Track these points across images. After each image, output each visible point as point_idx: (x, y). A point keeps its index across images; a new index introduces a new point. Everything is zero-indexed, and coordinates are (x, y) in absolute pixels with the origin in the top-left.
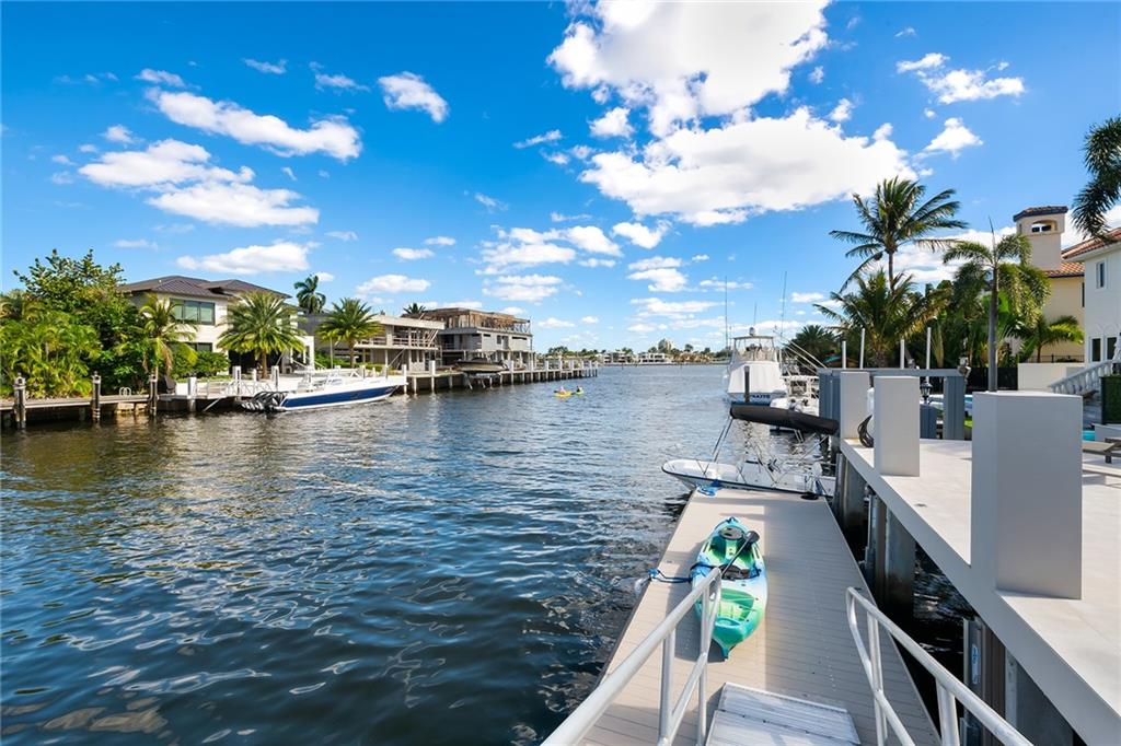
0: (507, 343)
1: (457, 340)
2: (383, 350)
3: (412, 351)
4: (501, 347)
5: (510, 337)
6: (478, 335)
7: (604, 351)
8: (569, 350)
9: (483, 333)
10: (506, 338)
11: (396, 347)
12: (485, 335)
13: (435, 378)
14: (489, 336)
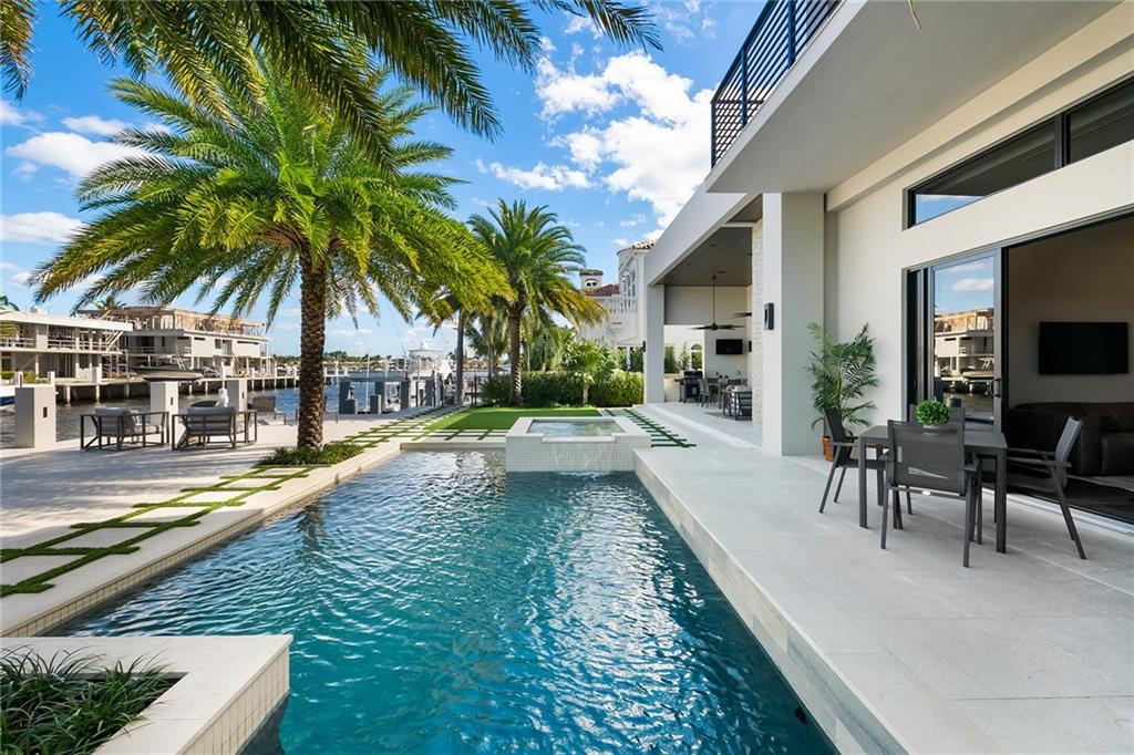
0: (230, 348)
1: (157, 343)
2: (32, 354)
3: (80, 355)
4: (220, 352)
5: (234, 341)
6: (187, 338)
7: (389, 357)
8: (349, 355)
9: (193, 337)
10: (229, 343)
11: (54, 350)
12: (196, 339)
13: (101, 387)
14: (203, 339)
